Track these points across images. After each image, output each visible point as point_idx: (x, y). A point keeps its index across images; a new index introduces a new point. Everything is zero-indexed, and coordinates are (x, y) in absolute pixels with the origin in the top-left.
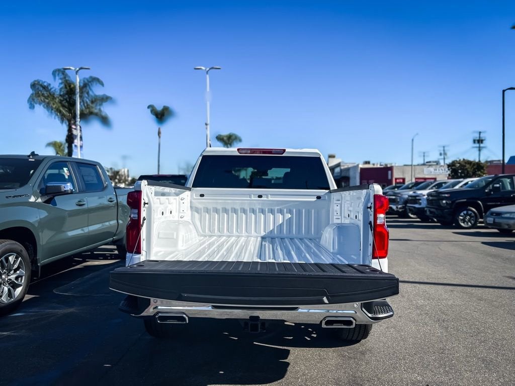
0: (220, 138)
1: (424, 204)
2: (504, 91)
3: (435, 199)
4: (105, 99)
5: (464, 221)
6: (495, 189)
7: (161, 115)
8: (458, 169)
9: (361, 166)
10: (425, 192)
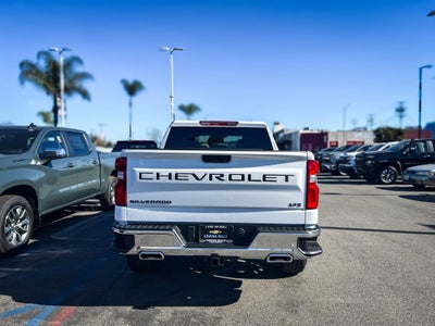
0: (182, 108)
1: (353, 164)
2: (421, 69)
3: (361, 160)
4: (85, 76)
5: (385, 178)
6: (411, 151)
7: (132, 89)
8: (382, 135)
9: (301, 132)
10: (354, 154)
